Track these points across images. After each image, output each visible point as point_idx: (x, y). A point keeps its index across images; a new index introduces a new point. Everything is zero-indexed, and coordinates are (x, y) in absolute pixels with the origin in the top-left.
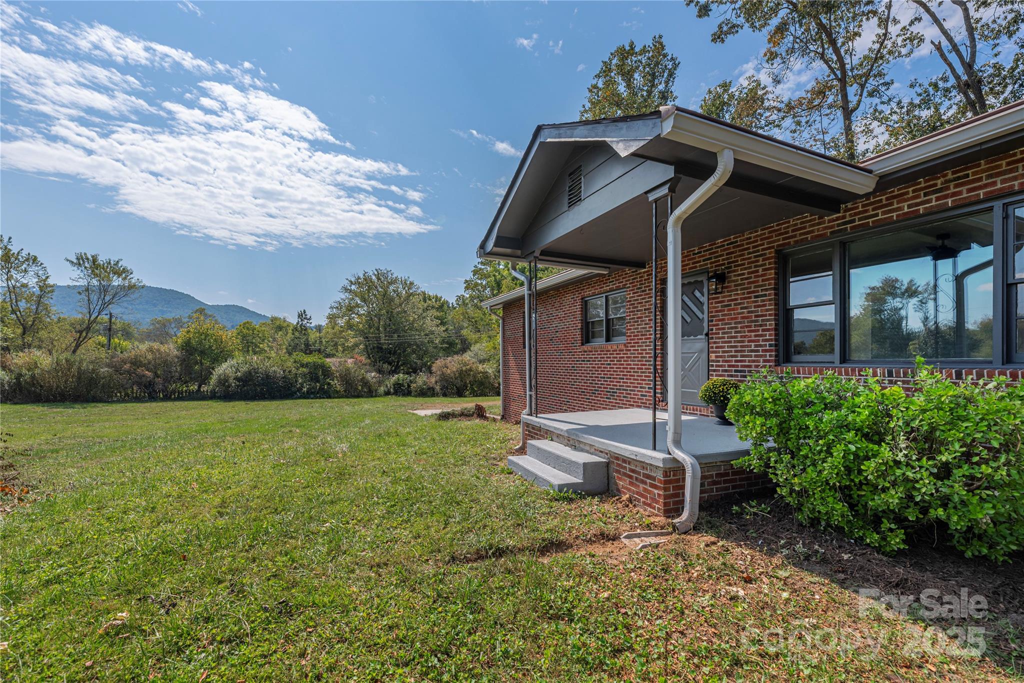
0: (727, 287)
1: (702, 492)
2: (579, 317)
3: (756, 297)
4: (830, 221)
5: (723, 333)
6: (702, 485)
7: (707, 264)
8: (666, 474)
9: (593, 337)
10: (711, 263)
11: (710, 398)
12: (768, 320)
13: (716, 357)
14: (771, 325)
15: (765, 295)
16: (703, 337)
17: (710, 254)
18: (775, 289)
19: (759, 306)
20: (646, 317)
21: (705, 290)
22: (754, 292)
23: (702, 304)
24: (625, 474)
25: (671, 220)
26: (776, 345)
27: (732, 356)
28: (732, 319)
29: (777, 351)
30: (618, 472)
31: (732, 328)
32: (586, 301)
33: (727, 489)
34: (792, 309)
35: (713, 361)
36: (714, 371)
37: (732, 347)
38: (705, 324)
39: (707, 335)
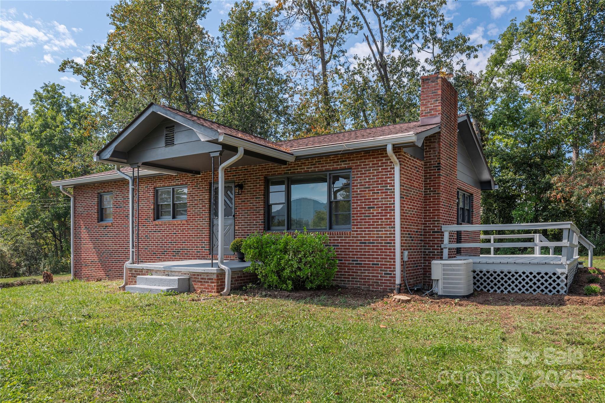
0: (244, 192)
1: (231, 284)
2: (152, 201)
3: (256, 198)
4: (284, 168)
5: (242, 215)
6: (232, 281)
7: (234, 178)
8: (217, 276)
9: (161, 216)
10: (236, 178)
11: (235, 248)
12: (261, 210)
13: (238, 228)
14: (262, 212)
15: (260, 198)
16: (232, 217)
17: (236, 173)
18: (264, 195)
19: (257, 203)
20: (200, 204)
21: (233, 192)
22: (255, 196)
23: (232, 199)
24: (199, 282)
25: (220, 168)
26: (264, 222)
27: (246, 228)
28: (246, 208)
29: (264, 225)
30: (194, 281)
31: (246, 213)
32: (157, 190)
33: (241, 283)
34: (271, 205)
35: (237, 230)
36: (237, 235)
37: (245, 223)
38: (233, 210)
39: (234, 216)
